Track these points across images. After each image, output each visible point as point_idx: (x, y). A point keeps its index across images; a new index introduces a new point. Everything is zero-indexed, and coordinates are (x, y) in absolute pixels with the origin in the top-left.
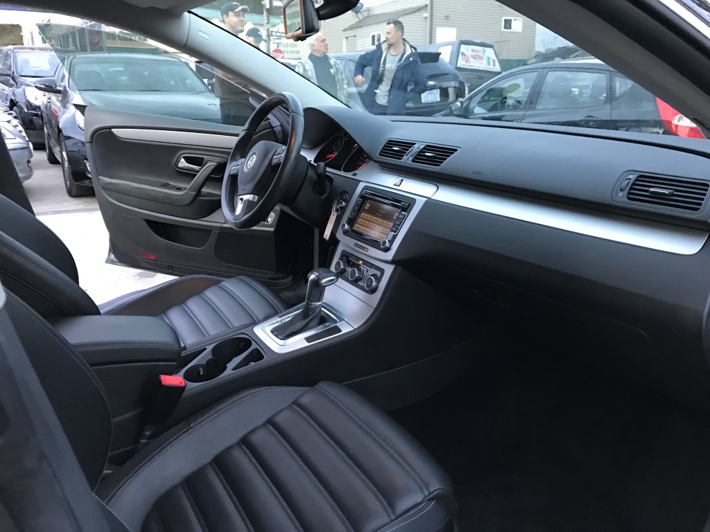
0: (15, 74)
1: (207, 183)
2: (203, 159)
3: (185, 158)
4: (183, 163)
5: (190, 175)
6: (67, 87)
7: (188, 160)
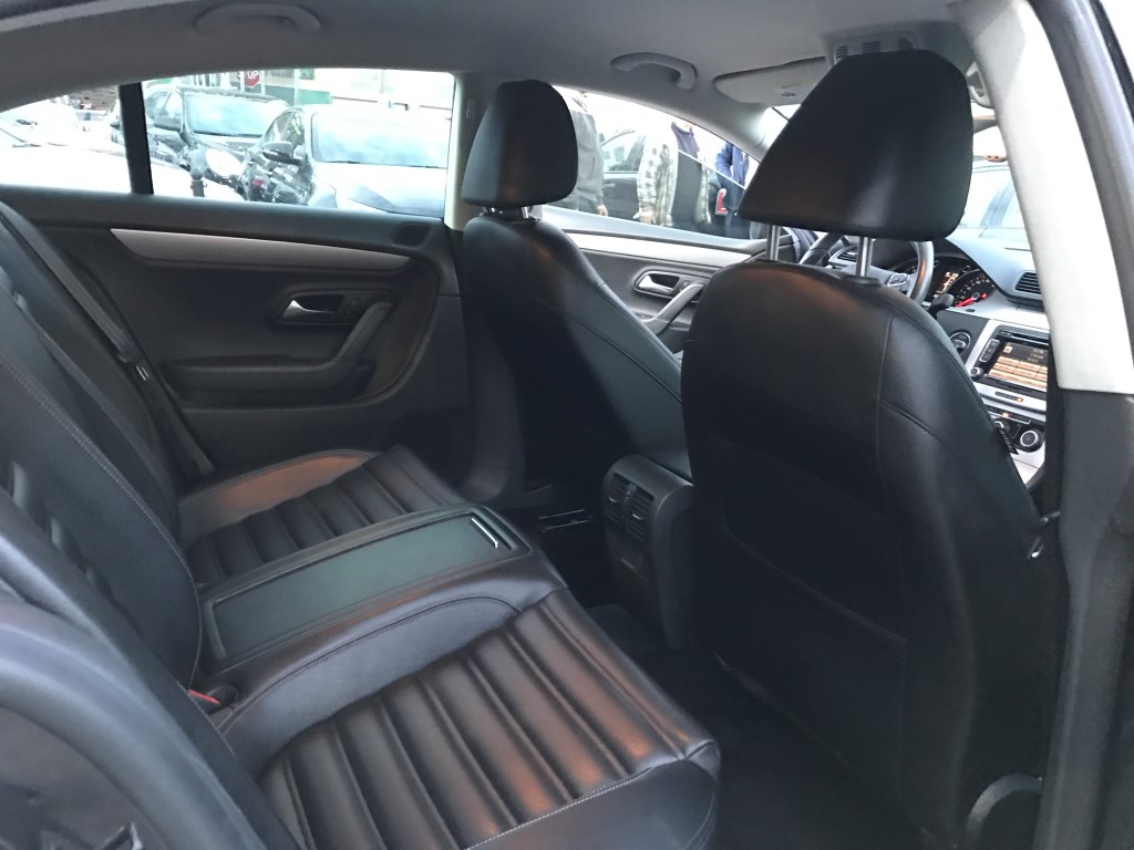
0: (188, 130)
1: (684, 311)
2: (677, 279)
3: (651, 276)
4: (647, 283)
5: (659, 300)
6: (310, 155)
7: (655, 278)
